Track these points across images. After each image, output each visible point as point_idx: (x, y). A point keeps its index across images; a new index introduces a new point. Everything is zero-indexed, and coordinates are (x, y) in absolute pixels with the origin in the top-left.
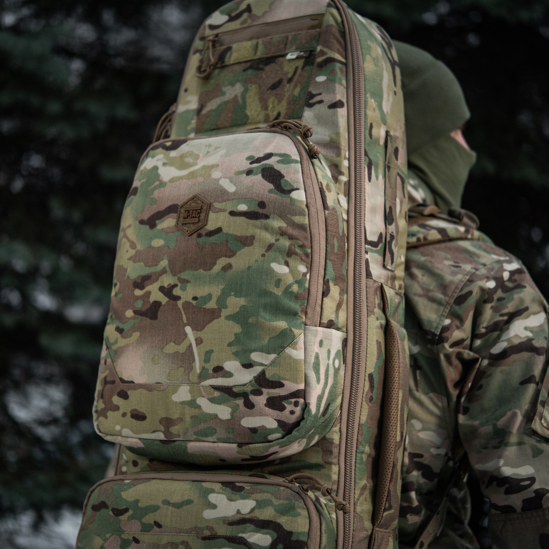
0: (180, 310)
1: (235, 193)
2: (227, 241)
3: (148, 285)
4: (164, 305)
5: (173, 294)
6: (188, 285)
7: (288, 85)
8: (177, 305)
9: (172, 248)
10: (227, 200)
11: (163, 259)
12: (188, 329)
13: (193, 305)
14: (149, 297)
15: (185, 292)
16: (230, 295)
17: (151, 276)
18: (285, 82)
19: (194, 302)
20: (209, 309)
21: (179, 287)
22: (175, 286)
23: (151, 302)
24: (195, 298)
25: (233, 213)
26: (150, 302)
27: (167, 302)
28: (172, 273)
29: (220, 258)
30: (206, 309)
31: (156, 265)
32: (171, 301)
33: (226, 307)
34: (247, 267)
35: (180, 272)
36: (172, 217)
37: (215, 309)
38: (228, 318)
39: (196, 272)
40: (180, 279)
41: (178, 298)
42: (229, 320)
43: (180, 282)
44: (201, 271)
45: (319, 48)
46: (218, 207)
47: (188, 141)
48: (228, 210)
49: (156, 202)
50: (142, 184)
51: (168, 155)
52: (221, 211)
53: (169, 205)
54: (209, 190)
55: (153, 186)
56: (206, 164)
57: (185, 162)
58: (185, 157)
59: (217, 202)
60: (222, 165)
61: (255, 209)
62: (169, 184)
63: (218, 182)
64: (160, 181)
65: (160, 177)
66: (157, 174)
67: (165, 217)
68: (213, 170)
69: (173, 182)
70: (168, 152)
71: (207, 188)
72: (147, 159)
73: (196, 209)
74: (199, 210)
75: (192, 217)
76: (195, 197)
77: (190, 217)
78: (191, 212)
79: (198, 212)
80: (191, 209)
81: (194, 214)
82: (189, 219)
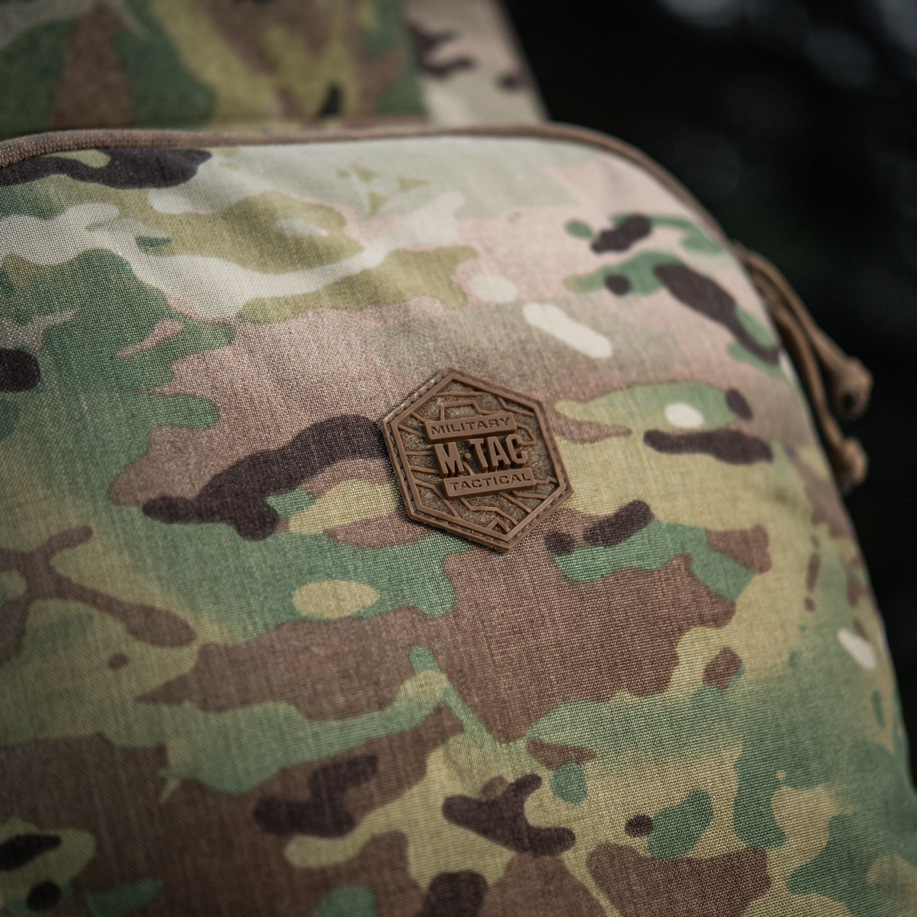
0: (586, 891)
1: (618, 362)
2: (687, 559)
3: (369, 806)
4: (501, 885)
5: (529, 828)
6: (589, 767)
8: (563, 873)
9: (438, 611)
10: (605, 390)
11: (411, 672)
13: (640, 860)
14: (402, 858)
15: (584, 804)
16: (777, 785)
17: (372, 760)
19: (640, 844)
20: (712, 859)
21: (546, 789)
22: (528, 783)
23: (424, 883)
24: (639, 825)
25: (660, 441)
26: (414, 885)
27: (509, 868)
28: (490, 730)
29: (681, 631)
30: (699, 862)
31: (382, 704)
32: (528, 856)
33: (780, 838)
34: (786, 657)
35: (532, 717)
36: (359, 477)
37: (738, 855)
38: (800, 881)
39: (604, 709)
40: (537, 748)
41: (560, 838)
42: (806, 890)
43: (549, 764)
44: (625, 697)
46: (586, 418)
47: (213, 151)
48: (634, 430)
49: (214, 410)
50: (49, 335)
51: (146, 207)
52: (608, 435)
53: (306, 421)
54: (496, 349)
55: (148, 343)
56: (404, 244)
57: (281, 237)
58: (272, 216)
59: (567, 397)
60: (489, 251)
61: (724, 419)
62: (250, 329)
63: (522, 318)
64: (183, 317)
65: (171, 302)
66: (141, 288)
67: (319, 480)
68: (460, 268)
69: (267, 321)
70: (131, 194)
71: (485, 344)
73: (495, 428)
74: (512, 432)
75: (495, 463)
76: (455, 381)
77: (485, 464)
78: (477, 443)
79: (514, 442)
80: (468, 432)
81: (498, 453)
82: (481, 476)
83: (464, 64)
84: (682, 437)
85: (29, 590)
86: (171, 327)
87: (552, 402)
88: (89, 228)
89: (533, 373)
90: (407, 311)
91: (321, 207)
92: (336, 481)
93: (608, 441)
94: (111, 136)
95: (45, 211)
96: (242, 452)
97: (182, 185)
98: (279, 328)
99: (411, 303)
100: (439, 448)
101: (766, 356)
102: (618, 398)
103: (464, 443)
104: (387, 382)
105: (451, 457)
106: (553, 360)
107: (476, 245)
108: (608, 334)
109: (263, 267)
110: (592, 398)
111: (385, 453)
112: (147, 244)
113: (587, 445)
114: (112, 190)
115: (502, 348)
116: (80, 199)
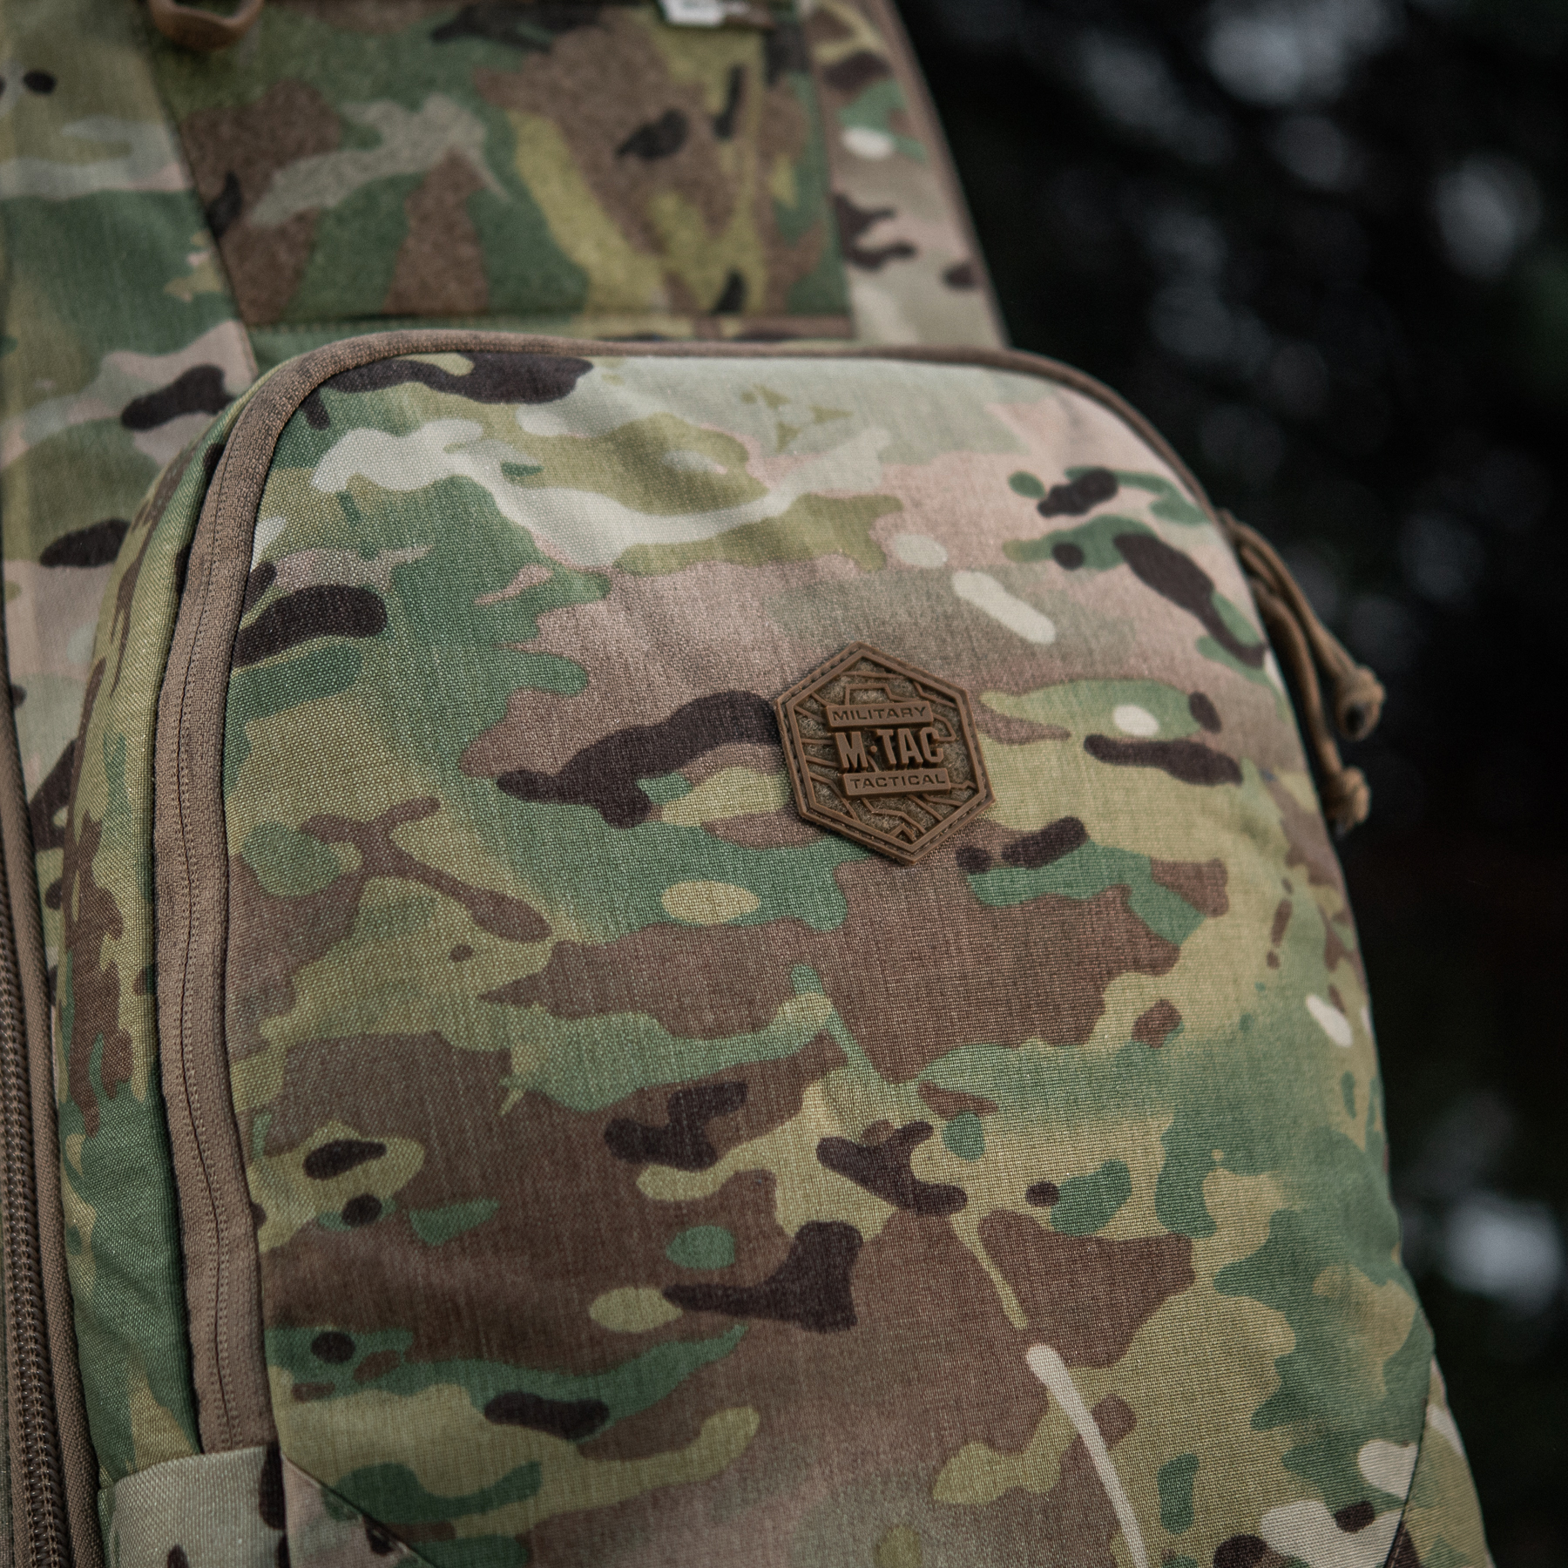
0: (975, 1260)
1: (1060, 649)
2: (1125, 891)
3: (736, 1139)
4: (878, 1242)
5: (914, 1181)
6: (989, 1121)
7: (726, 148)
8: (950, 1236)
9: (827, 926)
10: (1043, 683)
11: (791, 993)
12: (1043, 1361)
13: (1040, 1234)
14: (766, 1205)
15: (980, 1162)
16: (1212, 1166)
17: (741, 1088)
18: (701, 131)
19: (1042, 1215)
20: (1126, 1243)
21: (937, 1141)
22: (916, 1132)
23: (791, 1231)
24: (1042, 1193)
25: (1104, 748)
26: (780, 1232)
27: (888, 1225)
28: (877, 1067)
29: (1111, 974)
30: (1111, 1244)
31: (756, 1026)
32: (910, 1213)
33: (1210, 1227)
34: (1236, 1019)
35: (929, 1055)
36: (745, 764)
37: (1158, 1241)
38: (1231, 1281)
39: (1011, 1056)
40: (930, 1092)
41: (949, 1198)
42: (1236, 1292)
43: (942, 1113)
44: (1037, 1045)
46: (1017, 715)
47: (595, 360)
48: (1074, 733)
49: (583, 676)
50: (399, 574)
51: (514, 427)
52: (1043, 737)
53: (686, 694)
54: (916, 624)
55: (511, 591)
56: (817, 488)
57: (670, 472)
58: (662, 446)
59: (996, 688)
60: (917, 504)
61: (1186, 728)
62: (629, 581)
63: (950, 588)
64: (552, 564)
65: (539, 544)
66: (505, 525)
67: (699, 764)
68: (880, 523)
69: (649, 573)
70: (497, 411)
71: (903, 617)
72: (338, 434)
73: (908, 719)
74: (927, 724)
75: (905, 761)
76: (864, 659)
77: (893, 761)
78: (886, 734)
79: (929, 736)
80: (876, 721)
81: (909, 748)
82: (886, 774)
83: (903, 251)
84: (1132, 746)
85: (365, 865)
86: (539, 574)
87: (977, 693)
88: (448, 450)
89: (958, 656)
90: (813, 571)
91: (720, 436)
92: (718, 767)
93: (1042, 744)
94: (475, 338)
95: (397, 426)
96: (614, 724)
97: (558, 402)
98: (663, 582)
99: (820, 562)
100: (840, 737)
101: (1247, 656)
102: (1057, 692)
103: (870, 734)
104: (786, 654)
105: (852, 750)
106: (983, 641)
107: (900, 494)
108: (1052, 616)
109: (647, 507)
110: (1026, 691)
111: (774, 737)
112: (514, 472)
113: (1016, 747)
114: (473, 404)
115: (923, 623)
116: (438, 413)
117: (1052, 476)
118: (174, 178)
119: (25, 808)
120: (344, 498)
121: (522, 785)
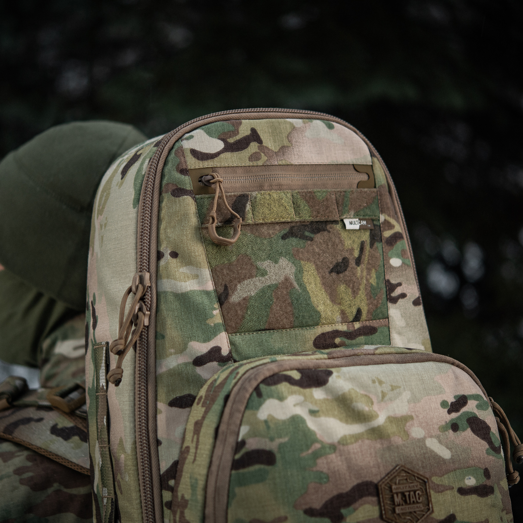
1: (453, 460)
7: (359, 268)
10: (447, 472)
18: (352, 263)
25: (462, 491)
36: (369, 503)
45: (382, 218)
46: (441, 483)
47: (333, 370)
48: (455, 487)
49: (328, 477)
50: (281, 446)
51: (312, 396)
52: (447, 490)
53: (355, 482)
54: (416, 457)
55: (310, 451)
56: (391, 414)
57: (353, 410)
58: (351, 401)
59: (436, 475)
60: (417, 417)
61: (483, 481)
62: (341, 447)
63: (425, 444)
64: (321, 442)
65: (318, 436)
66: (309, 429)
67: (357, 505)
68: (408, 424)
69: (347, 444)
70: (307, 391)
71: (413, 455)
72: (265, 400)
73: (413, 489)
74: (418, 490)
75: (412, 502)
76: (403, 470)
77: (408, 502)
78: (407, 494)
79: (418, 494)
80: (405, 490)
81: (413, 498)
82: (407, 506)
83: (403, 296)
84: (469, 489)
86: (318, 446)
87: (431, 477)
88: (295, 406)
89: (426, 466)
90: (390, 442)
91: (366, 396)
92: (362, 505)
93: (446, 492)
94: (300, 364)
95: (281, 399)
96: (335, 493)
97: (324, 387)
98: (351, 447)
99: (392, 439)
100: (395, 496)
101: (497, 450)
102: (451, 475)
103: (403, 494)
104: (382, 468)
105: (398, 499)
106: (433, 460)
107: (413, 414)
108: (450, 449)
109: (347, 422)
110: (443, 475)
111: (378, 495)
112: (313, 413)
113: (440, 494)
114: (302, 390)
115: (418, 456)
116: (292, 393)
117: (451, 399)
118: (210, 286)
119: (160, 475)
120: (266, 422)
121: (310, 512)
